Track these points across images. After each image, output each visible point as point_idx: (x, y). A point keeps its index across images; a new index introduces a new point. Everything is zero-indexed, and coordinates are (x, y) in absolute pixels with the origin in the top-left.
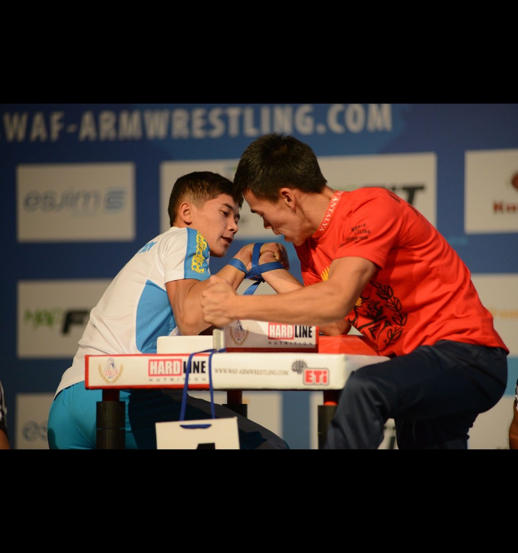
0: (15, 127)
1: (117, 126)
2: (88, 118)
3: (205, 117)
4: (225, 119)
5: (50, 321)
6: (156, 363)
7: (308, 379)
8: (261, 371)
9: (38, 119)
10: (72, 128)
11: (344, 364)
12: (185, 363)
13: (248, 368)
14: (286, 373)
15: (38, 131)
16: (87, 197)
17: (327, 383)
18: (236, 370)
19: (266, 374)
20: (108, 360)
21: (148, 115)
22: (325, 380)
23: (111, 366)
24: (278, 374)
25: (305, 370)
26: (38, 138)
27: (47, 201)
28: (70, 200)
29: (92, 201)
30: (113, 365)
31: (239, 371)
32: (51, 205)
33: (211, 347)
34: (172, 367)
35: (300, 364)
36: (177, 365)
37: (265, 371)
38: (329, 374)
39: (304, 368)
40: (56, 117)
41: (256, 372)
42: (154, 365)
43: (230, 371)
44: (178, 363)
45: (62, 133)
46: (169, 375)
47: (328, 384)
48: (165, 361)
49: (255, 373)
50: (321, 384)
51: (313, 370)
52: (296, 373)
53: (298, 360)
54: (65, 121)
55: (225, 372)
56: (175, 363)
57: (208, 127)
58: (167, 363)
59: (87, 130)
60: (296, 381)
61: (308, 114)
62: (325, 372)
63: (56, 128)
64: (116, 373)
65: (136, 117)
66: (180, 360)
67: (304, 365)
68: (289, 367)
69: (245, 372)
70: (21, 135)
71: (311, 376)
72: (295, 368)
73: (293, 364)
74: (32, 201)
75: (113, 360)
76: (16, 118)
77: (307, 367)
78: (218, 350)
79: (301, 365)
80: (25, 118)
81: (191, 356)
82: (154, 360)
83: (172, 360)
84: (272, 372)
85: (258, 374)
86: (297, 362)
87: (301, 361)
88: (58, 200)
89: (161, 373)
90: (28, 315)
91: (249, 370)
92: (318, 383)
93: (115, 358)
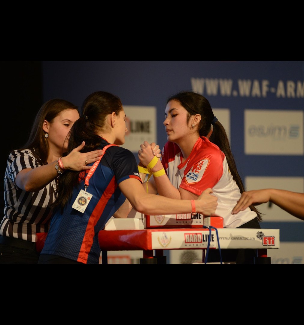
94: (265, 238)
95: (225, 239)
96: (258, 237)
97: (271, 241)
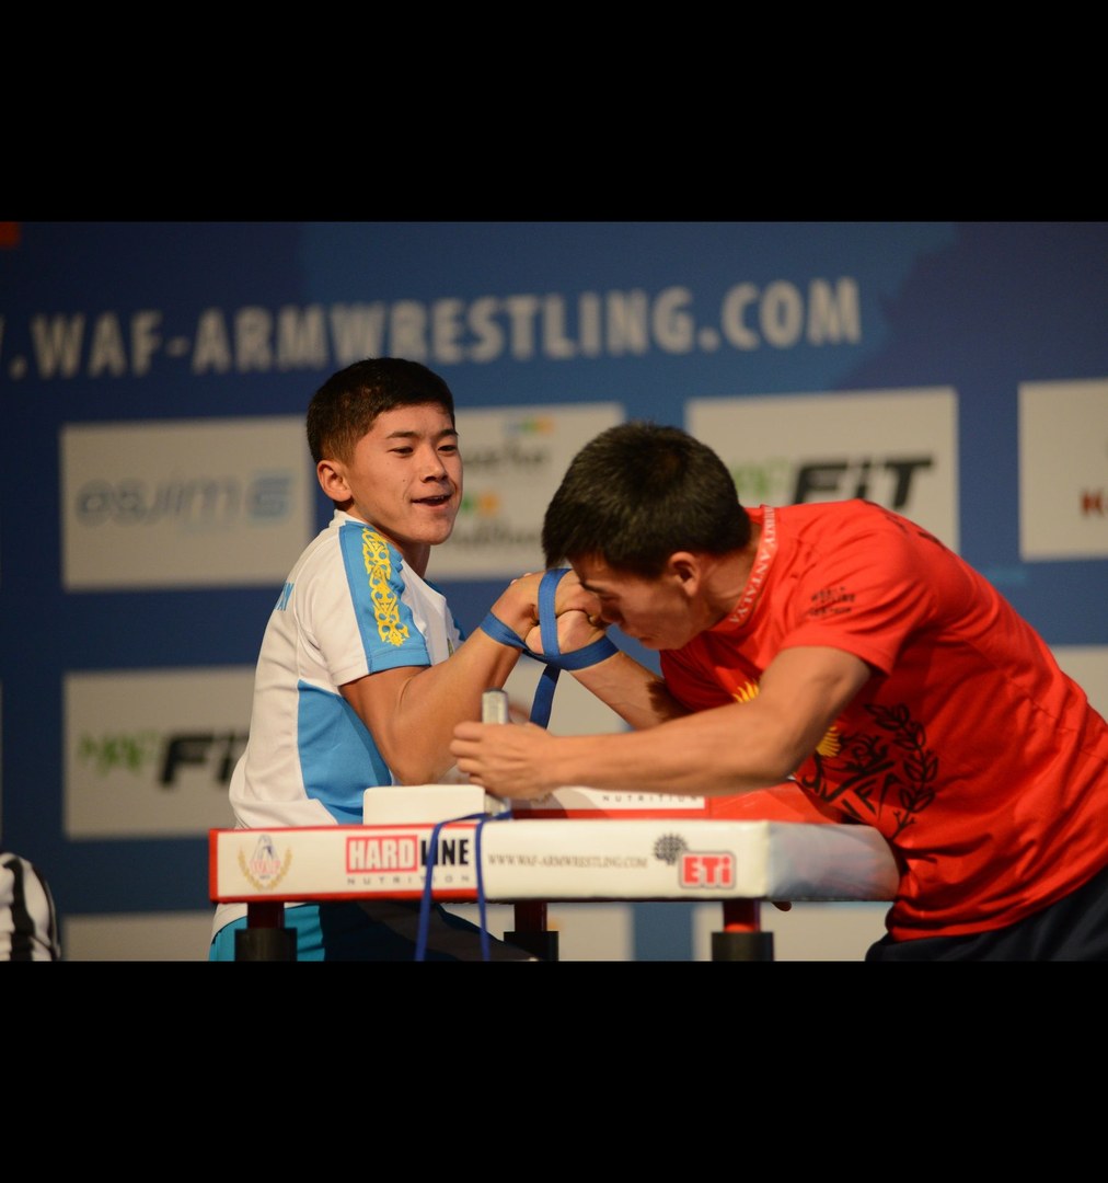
0: (57, 346)
1: (274, 339)
2: (211, 325)
3: (462, 318)
4: (503, 321)
5: (134, 758)
6: (362, 844)
7: (689, 875)
8: (588, 860)
9: (107, 328)
10: (178, 347)
11: (767, 843)
12: (424, 843)
13: (559, 853)
14: (641, 863)
15: (107, 353)
16: (210, 490)
17: (730, 884)
18: (535, 858)
19: (600, 866)
20: (260, 841)
21: (339, 317)
22: (726, 876)
23: (266, 852)
24: (626, 865)
25: (683, 856)
26: (106, 369)
27: (126, 502)
28: (174, 499)
29: (222, 499)
30: (270, 850)
31: (540, 858)
32: (134, 509)
33: (480, 809)
34: (397, 853)
35: (671, 844)
36: (406, 847)
37: (597, 858)
38: (735, 865)
39: (680, 852)
40: (143, 324)
41: (578, 862)
42: (357, 848)
43: (521, 861)
44: (410, 843)
45: (158, 357)
46: (390, 870)
47: (733, 887)
48: (380, 839)
49: (576, 863)
50: (718, 887)
51: (700, 856)
52: (663, 863)
53: (668, 835)
54: (163, 332)
55: (511, 861)
56: (403, 843)
57: (468, 338)
58: (386, 843)
59: (210, 348)
60: (664, 880)
61: (680, 309)
62: (726, 861)
63: (144, 346)
64: (277, 867)
65: (314, 320)
66: (414, 838)
67: (681, 845)
68: (647, 850)
69: (554, 862)
70: (70, 362)
71: (695, 870)
72: (660, 852)
73: (658, 844)
74: (93, 504)
75: (270, 840)
76: (58, 329)
77: (686, 850)
78: (495, 814)
79: (674, 846)
80: (77, 327)
81: (437, 828)
82: (357, 839)
83: (397, 838)
84: (611, 862)
85: (582, 865)
86: (665, 838)
87: (674, 835)
88: (149, 500)
89: (373, 865)
90: (88, 747)
91: (563, 858)
92: (711, 885)
93: (274, 835)
94: (690, 862)
95: (516, 860)
96: (658, 856)
97: (718, 870)
